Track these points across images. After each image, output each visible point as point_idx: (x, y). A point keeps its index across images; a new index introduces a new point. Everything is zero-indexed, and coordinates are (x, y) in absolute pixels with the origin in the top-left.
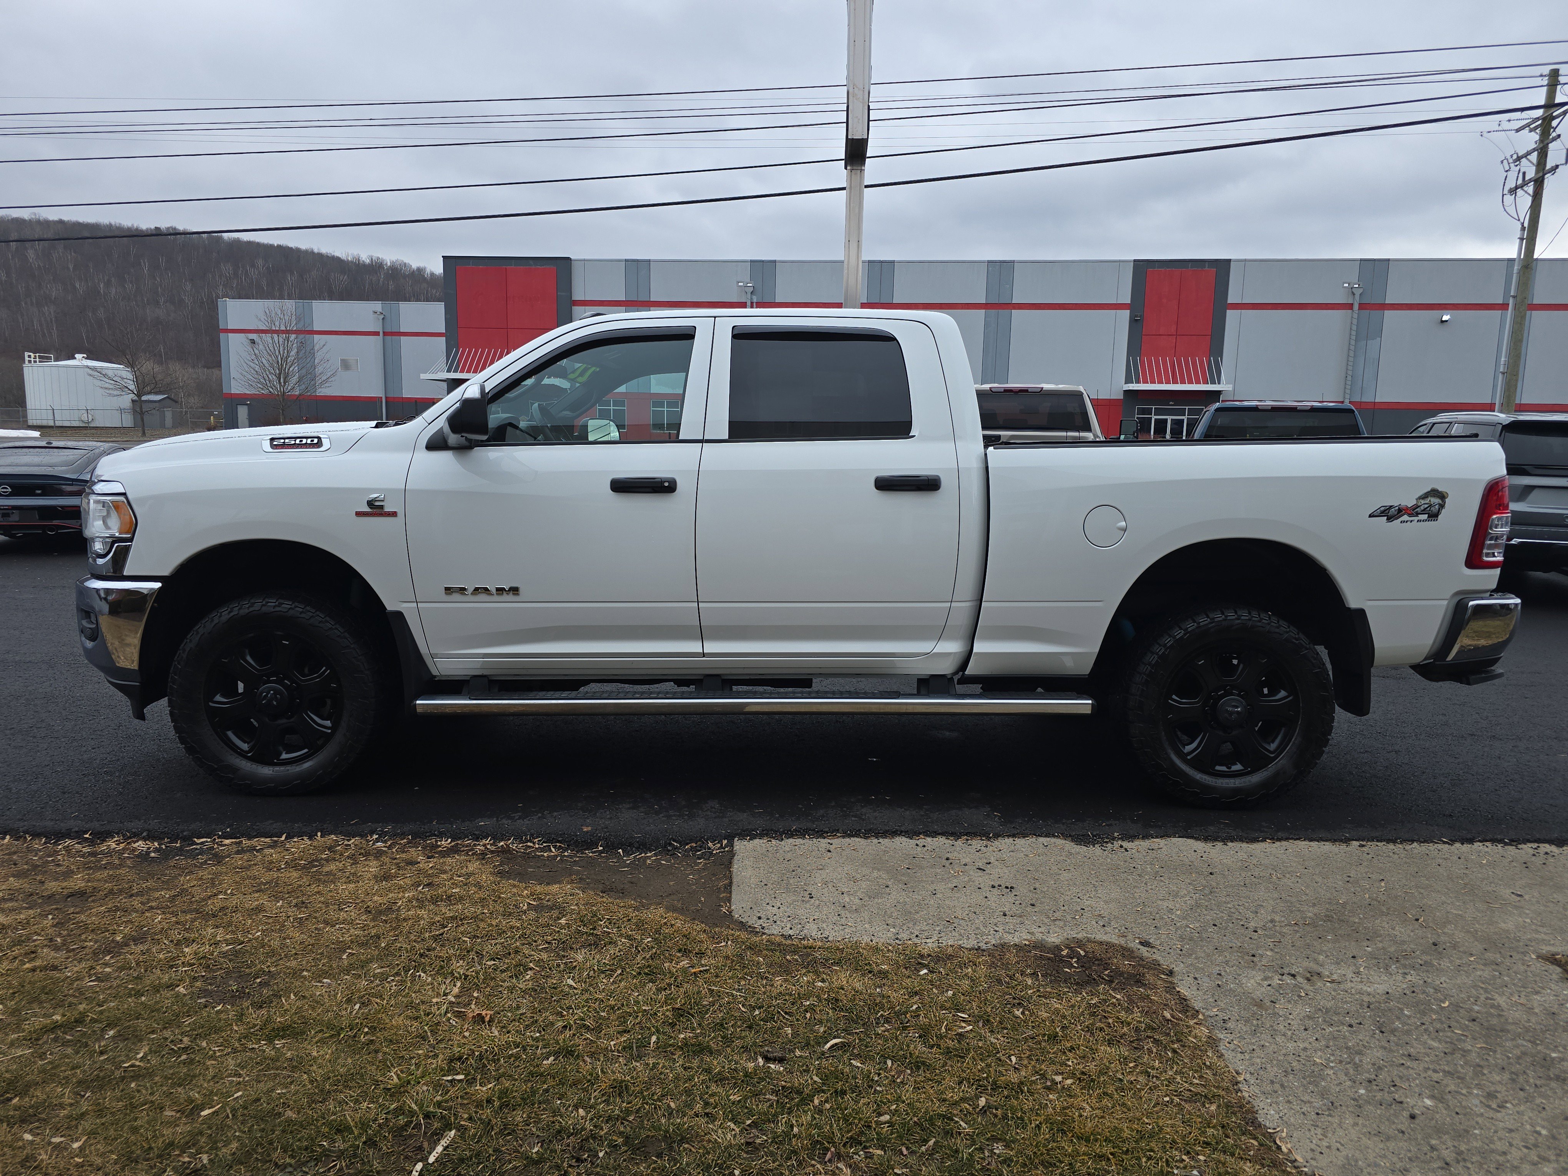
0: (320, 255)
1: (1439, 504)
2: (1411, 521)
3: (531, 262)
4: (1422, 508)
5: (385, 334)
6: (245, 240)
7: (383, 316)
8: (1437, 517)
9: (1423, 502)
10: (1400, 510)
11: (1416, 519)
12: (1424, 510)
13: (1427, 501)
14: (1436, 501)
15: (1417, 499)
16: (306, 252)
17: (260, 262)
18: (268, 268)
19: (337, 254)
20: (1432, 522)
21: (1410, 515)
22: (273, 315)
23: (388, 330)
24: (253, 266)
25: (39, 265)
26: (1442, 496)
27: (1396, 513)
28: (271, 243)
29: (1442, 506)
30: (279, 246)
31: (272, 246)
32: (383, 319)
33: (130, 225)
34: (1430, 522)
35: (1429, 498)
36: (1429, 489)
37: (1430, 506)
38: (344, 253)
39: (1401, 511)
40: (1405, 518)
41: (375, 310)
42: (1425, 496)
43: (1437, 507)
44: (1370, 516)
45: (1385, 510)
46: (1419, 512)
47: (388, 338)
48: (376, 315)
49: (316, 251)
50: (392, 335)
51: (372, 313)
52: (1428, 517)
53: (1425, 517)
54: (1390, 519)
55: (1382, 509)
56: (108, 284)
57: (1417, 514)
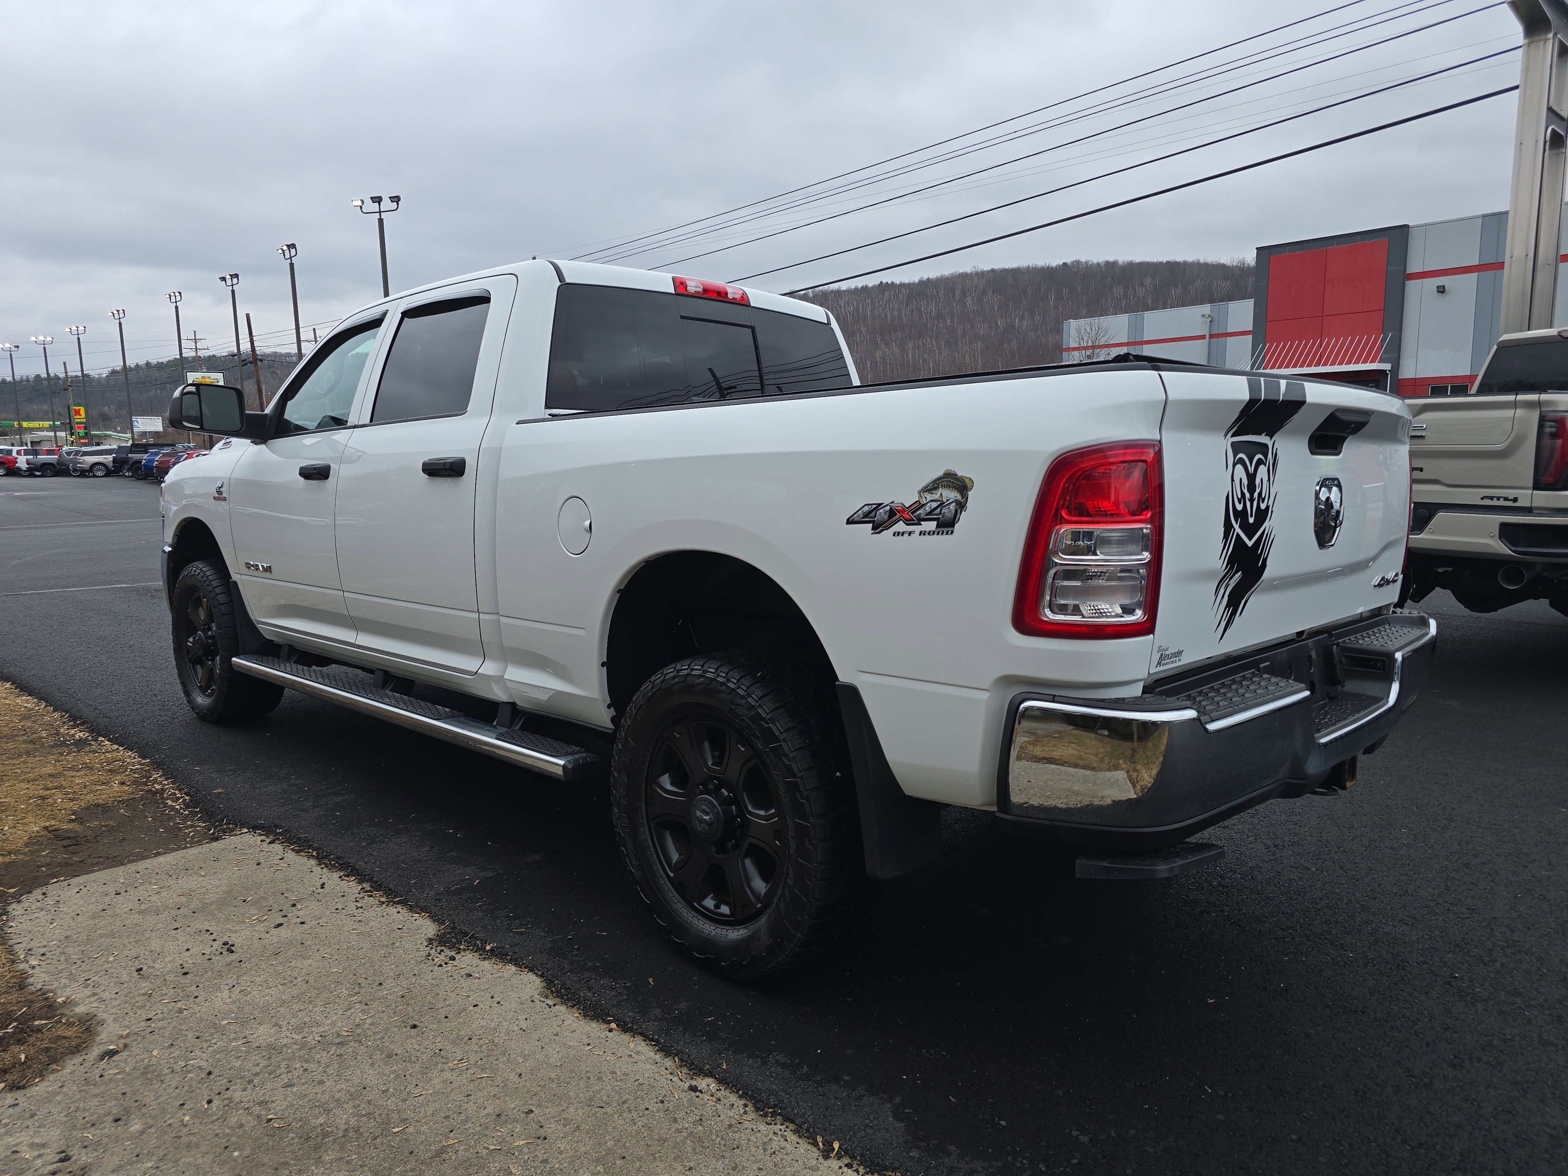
0: (1206, 265)
1: (957, 502)
2: (910, 534)
3: (1358, 238)
4: (928, 509)
5: (1212, 336)
6: (1137, 261)
7: (1210, 319)
8: (953, 526)
9: (929, 497)
10: (892, 513)
11: (917, 529)
12: (930, 513)
13: (936, 497)
14: (949, 495)
15: (919, 492)
16: (1193, 264)
17: (1148, 281)
18: (1155, 285)
19: (1223, 261)
20: (945, 536)
21: (908, 521)
22: (1083, 331)
23: (1215, 332)
24: (1141, 285)
25: (974, 310)
26: (962, 486)
27: (886, 517)
28: (1160, 260)
29: (961, 506)
30: (1168, 263)
31: (1161, 263)
32: (1211, 321)
33: (1043, 264)
34: (940, 536)
35: (940, 490)
36: (941, 473)
37: (942, 505)
38: (1229, 259)
39: (894, 514)
40: (900, 526)
41: (1203, 313)
42: (931, 488)
43: (952, 507)
44: (849, 522)
45: (870, 512)
46: (923, 516)
47: (1215, 340)
48: (1204, 319)
49: (1202, 261)
50: (1218, 337)
51: (1200, 316)
52: (938, 526)
53: (932, 525)
54: (877, 528)
55: (866, 509)
56: (1022, 319)
57: (919, 521)
